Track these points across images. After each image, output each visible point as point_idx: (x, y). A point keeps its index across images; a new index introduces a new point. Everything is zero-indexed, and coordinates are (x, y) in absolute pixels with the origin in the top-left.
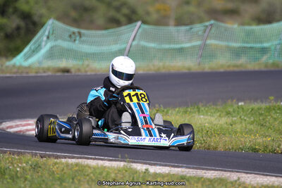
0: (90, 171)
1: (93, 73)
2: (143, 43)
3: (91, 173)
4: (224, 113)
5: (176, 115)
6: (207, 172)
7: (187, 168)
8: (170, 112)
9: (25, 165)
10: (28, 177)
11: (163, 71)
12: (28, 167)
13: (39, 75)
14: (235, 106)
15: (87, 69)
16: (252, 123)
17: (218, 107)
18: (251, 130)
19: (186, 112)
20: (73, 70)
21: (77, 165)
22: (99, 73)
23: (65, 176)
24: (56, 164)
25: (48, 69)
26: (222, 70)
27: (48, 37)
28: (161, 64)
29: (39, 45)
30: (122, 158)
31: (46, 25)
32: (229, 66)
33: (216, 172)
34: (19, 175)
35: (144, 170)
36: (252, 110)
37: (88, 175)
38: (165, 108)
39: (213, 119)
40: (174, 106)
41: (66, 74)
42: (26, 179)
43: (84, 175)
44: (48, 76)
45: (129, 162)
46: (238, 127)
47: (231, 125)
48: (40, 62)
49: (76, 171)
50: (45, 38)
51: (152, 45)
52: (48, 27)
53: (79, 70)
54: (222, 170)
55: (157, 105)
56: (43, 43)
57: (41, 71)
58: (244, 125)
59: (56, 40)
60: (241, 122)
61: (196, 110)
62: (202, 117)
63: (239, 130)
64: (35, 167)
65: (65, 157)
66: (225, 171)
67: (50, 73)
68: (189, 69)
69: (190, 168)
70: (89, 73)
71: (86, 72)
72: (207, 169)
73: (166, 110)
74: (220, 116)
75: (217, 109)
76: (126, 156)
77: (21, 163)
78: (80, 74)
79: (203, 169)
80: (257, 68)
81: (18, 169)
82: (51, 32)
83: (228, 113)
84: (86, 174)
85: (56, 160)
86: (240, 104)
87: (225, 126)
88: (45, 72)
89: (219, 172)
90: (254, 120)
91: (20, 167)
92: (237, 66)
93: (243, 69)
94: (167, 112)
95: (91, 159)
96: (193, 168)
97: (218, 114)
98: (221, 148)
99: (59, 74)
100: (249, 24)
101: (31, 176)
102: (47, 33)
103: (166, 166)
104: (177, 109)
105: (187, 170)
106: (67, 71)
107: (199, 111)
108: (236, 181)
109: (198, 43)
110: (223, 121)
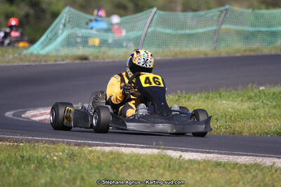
0: (126, 158)
1: (111, 60)
2: (159, 29)
3: (128, 160)
4: (246, 98)
5: (199, 100)
6: (239, 157)
7: (218, 153)
8: (192, 97)
9: (61, 154)
10: (67, 166)
11: (180, 57)
12: (65, 156)
13: (58, 63)
14: (256, 91)
15: (105, 56)
16: (275, 107)
17: (240, 92)
18: (274, 114)
19: (208, 98)
20: (91, 57)
21: (111, 153)
22: (116, 60)
23: (103, 164)
24: (91, 152)
25: (66, 57)
26: (239, 55)
27: (64, 25)
28: (177, 50)
29: (56, 34)
30: (156, 145)
31: (62, 13)
32: (245, 51)
33: (248, 157)
34: (56, 163)
35: (178, 157)
36: (274, 94)
37: (124, 163)
38: (186, 93)
39: (236, 104)
40: (196, 92)
41: (85, 62)
42: (64, 168)
43: (121, 163)
44: (67, 64)
45: (163, 149)
46: (261, 112)
47: (254, 110)
48: (57, 50)
49: (112, 159)
50: (61, 26)
51: (168, 31)
52: (65, 15)
53: (97, 57)
54: (253, 156)
55: (179, 91)
56: (60, 31)
57: (59, 59)
58: (267, 109)
59: (73, 28)
60: (263, 107)
61: (218, 95)
62: (224, 102)
63: (262, 114)
64: (72, 156)
65: (97, 145)
66: (257, 156)
67: (68, 61)
68: (206, 54)
69: (221, 154)
70: (107, 60)
71: (104, 59)
72: (239, 155)
73: (187, 96)
74: (242, 101)
75: (238, 94)
76: (161, 143)
77: (57, 152)
78: (98, 61)
79: (235, 155)
80: (273, 52)
81: (55, 158)
82: (67, 19)
83: (250, 98)
84: (122, 161)
85: (90, 148)
86: (261, 88)
87: (248, 110)
88: (63, 60)
89: (251, 157)
90: (277, 104)
91: (57, 156)
92: (254, 50)
93: (260, 54)
94: (189, 98)
95: (123, 146)
96: (225, 154)
97: (240, 99)
98: (245, 133)
99: (77, 62)
100: (259, 8)
101: (69, 164)
102: (63, 21)
103: (197, 152)
104: (199, 95)
105: (219, 156)
106: (85, 58)
107: (220, 96)
108: (271, 166)
109: (214, 28)
110: (246, 106)
